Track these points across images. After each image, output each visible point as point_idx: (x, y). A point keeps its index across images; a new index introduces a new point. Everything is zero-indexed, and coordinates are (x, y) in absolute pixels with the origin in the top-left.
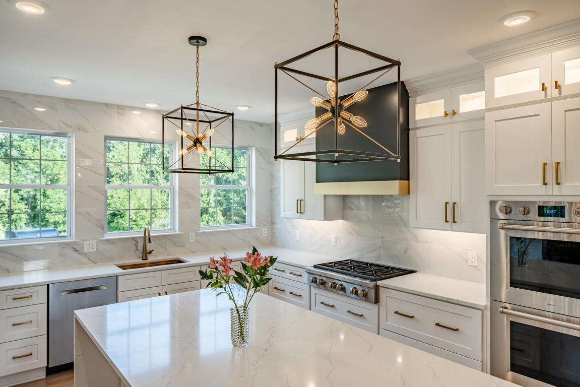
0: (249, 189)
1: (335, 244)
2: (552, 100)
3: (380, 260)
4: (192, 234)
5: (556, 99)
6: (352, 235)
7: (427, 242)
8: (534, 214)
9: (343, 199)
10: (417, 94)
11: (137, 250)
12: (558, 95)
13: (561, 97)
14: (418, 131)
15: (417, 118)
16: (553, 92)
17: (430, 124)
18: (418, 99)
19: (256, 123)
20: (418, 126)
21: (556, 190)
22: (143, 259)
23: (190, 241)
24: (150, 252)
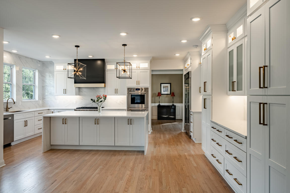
1: (75, 103)
2: (138, 70)
4: (20, 102)
5: (139, 70)
6: (83, 100)
8: (135, 90)
9: (79, 89)
10: (107, 62)
13: (139, 69)
14: (108, 72)
15: (108, 68)
16: (138, 68)
17: (111, 70)
18: (108, 64)
19: (38, 60)
20: (108, 70)
21: (139, 86)
22: (6, 111)
23: (20, 105)
24: (9, 108)
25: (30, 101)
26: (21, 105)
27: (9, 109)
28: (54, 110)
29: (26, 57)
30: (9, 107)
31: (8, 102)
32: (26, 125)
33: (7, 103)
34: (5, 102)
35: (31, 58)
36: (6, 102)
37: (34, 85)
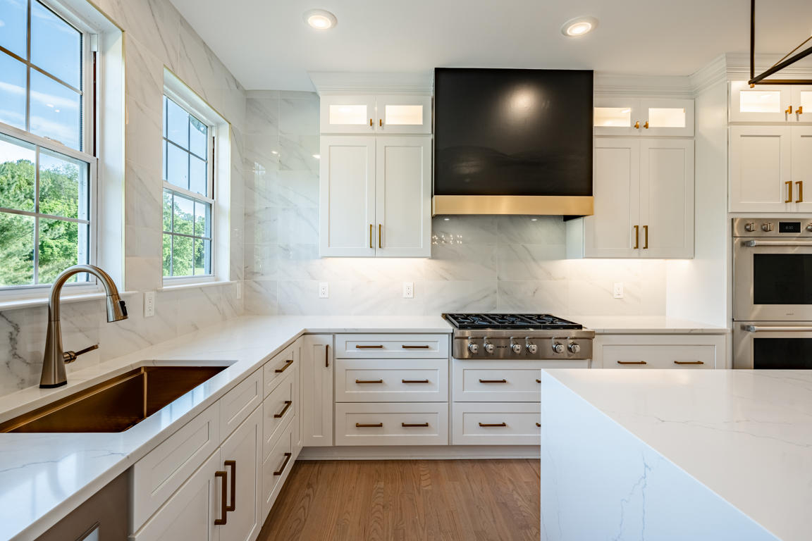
0: (213, 205)
1: (412, 296)
3: (495, 308)
4: (150, 295)
6: (447, 279)
7: (564, 278)
8: (775, 230)
11: (15, 355)
12: (795, 121)
13: (798, 123)
17: (613, 133)
19: (233, 76)
20: (601, 134)
21: (797, 208)
22: (42, 387)
23: (147, 314)
24: (72, 357)
25: (200, 288)
26: (152, 313)
27: (67, 366)
28: (334, 334)
29: (183, 21)
30: (69, 344)
31: (62, 298)
32: (229, 504)
33: (54, 310)
34: (35, 309)
35: (204, 43)
36: (46, 299)
37: (211, 201)
